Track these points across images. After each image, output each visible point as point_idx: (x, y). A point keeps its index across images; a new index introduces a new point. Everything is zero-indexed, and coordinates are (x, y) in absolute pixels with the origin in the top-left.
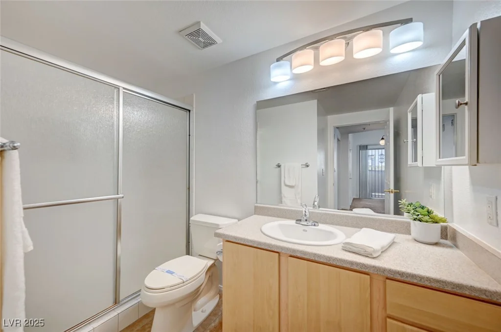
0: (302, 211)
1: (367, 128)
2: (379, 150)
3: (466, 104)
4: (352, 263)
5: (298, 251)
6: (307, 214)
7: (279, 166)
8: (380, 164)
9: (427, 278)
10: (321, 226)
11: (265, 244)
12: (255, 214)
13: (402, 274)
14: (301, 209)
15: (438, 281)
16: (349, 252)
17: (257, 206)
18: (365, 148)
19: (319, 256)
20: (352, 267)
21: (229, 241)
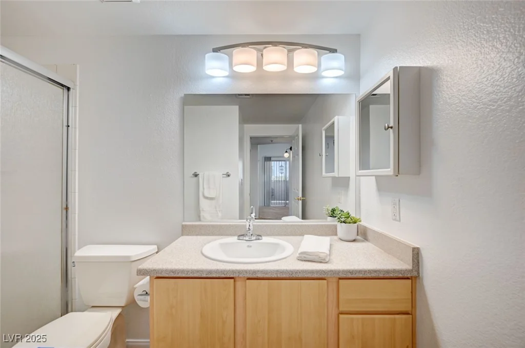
0: (246, 225)
1: (274, 140)
2: (280, 162)
3: (392, 128)
4: (312, 272)
5: (258, 271)
6: (251, 228)
7: (196, 175)
8: (280, 175)
9: (369, 270)
10: (265, 239)
11: (217, 271)
12: (182, 235)
13: (351, 272)
14: (245, 223)
15: (375, 271)
16: (305, 261)
17: (186, 225)
18: (268, 159)
19: (282, 272)
20: (313, 276)
21: (160, 276)
